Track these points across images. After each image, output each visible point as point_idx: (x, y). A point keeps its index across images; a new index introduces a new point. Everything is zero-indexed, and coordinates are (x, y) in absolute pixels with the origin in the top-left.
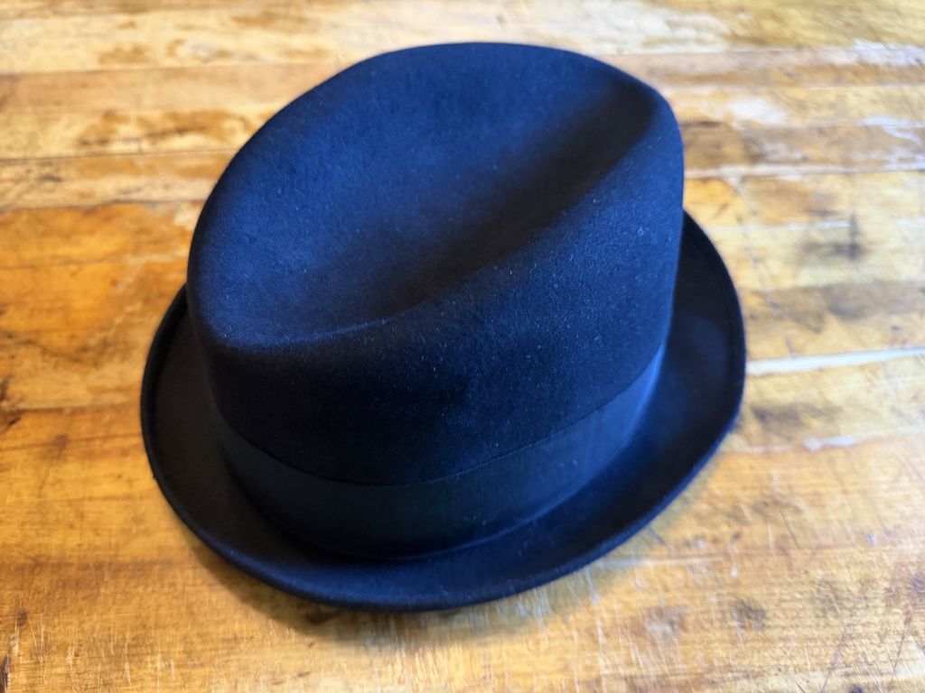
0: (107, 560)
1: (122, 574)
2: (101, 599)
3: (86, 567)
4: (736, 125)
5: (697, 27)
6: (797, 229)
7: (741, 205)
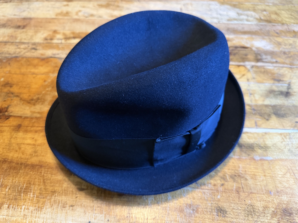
0: (24, 162)
1: (27, 167)
2: (20, 174)
3: (18, 164)
4: (254, 49)
5: (248, 16)
6: (268, 85)
7: (249, 75)
